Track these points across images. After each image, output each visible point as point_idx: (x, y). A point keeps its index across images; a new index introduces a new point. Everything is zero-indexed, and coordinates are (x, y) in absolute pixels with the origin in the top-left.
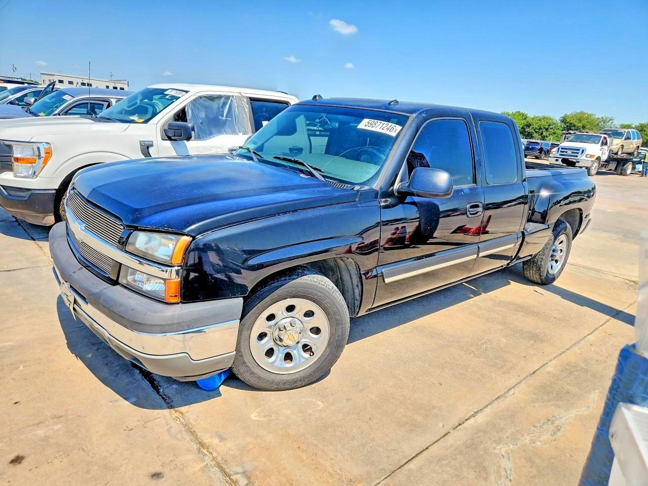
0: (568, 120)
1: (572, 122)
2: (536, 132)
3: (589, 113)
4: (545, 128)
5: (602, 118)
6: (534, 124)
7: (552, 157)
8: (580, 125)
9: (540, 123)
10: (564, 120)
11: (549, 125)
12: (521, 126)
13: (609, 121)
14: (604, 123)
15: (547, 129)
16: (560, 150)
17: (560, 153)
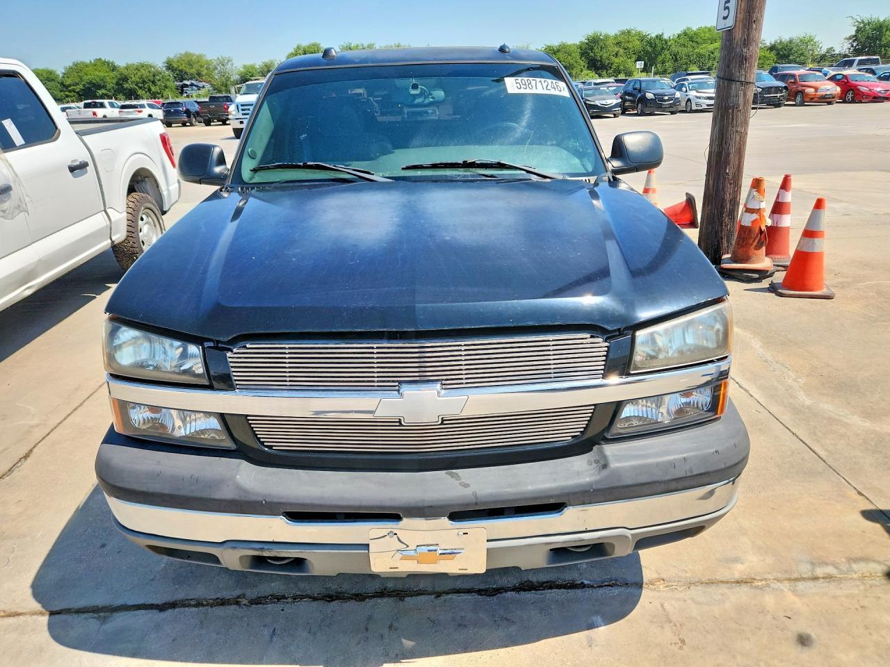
0: (175, 66)
1: (180, 68)
2: (141, 88)
3: (197, 54)
4: (149, 80)
5: (218, 58)
6: (132, 76)
7: (233, 119)
8: (193, 71)
9: (139, 74)
10: (170, 67)
11: (154, 76)
12: (114, 81)
13: (227, 63)
14: (223, 65)
15: (153, 82)
16: (240, 108)
17: (241, 112)
